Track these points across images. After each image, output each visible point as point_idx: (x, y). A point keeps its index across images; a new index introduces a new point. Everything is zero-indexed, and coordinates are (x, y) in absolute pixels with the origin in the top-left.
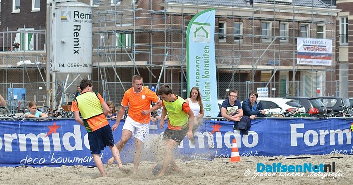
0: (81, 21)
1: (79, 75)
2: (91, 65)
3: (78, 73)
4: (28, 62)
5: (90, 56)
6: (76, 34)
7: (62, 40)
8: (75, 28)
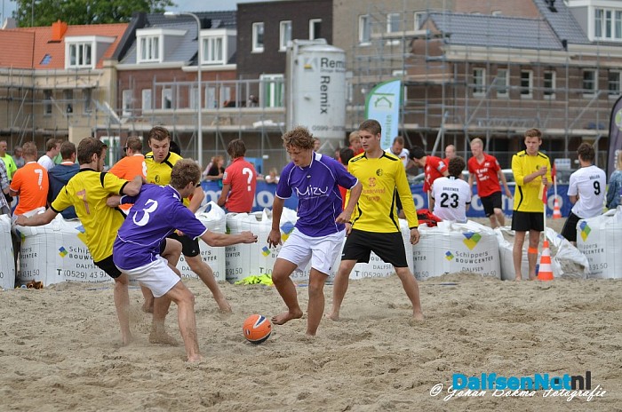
0: (331, 71)
1: (327, 141)
2: (344, 129)
3: (326, 139)
4: (269, 123)
5: (342, 116)
6: (324, 88)
7: (306, 95)
8: (323, 80)
